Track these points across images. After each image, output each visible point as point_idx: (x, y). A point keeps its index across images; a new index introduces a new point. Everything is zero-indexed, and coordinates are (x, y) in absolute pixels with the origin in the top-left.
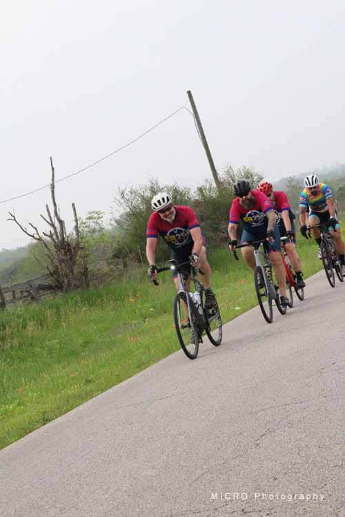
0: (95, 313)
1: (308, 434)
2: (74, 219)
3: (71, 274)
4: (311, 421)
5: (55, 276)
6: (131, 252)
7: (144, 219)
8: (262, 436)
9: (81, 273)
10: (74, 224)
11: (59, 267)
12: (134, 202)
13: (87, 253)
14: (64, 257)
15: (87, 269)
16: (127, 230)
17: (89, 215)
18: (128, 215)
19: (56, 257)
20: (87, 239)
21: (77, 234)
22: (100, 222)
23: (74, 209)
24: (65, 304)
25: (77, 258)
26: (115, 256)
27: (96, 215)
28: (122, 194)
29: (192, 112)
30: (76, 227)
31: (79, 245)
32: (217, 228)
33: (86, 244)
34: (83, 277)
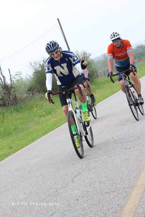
1: (96, 175)
3: (9, 99)
4: (98, 168)
5: (2, 100)
6: (35, 89)
7: (40, 74)
8: (76, 176)
9: (13, 98)
11: (4, 96)
12: (36, 67)
13: (16, 90)
14: (6, 92)
15: (16, 97)
16: (33, 79)
18: (34, 73)
19: (2, 92)
20: (16, 83)
21: (11, 82)
22: (21, 76)
24: (6, 112)
25: (12, 92)
26: (29, 90)
27: (19, 74)
28: (31, 64)
30: (11, 79)
31: (12, 86)
33: (15, 86)
34: (15, 100)
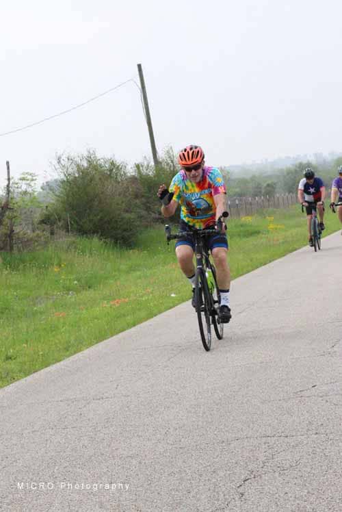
0: (16, 278)
2: (7, 178)
6: (60, 221)
7: (79, 188)
9: (6, 234)
10: (7, 182)
12: (70, 169)
13: (15, 214)
15: (13, 231)
16: (59, 196)
17: (22, 176)
18: (63, 182)
20: (18, 199)
21: (8, 194)
22: (33, 185)
23: (8, 168)
26: (43, 222)
27: (29, 177)
28: (59, 159)
29: (140, 86)
30: (8, 186)
31: (8, 205)
32: (150, 207)
33: (15, 205)
34: (8, 239)
